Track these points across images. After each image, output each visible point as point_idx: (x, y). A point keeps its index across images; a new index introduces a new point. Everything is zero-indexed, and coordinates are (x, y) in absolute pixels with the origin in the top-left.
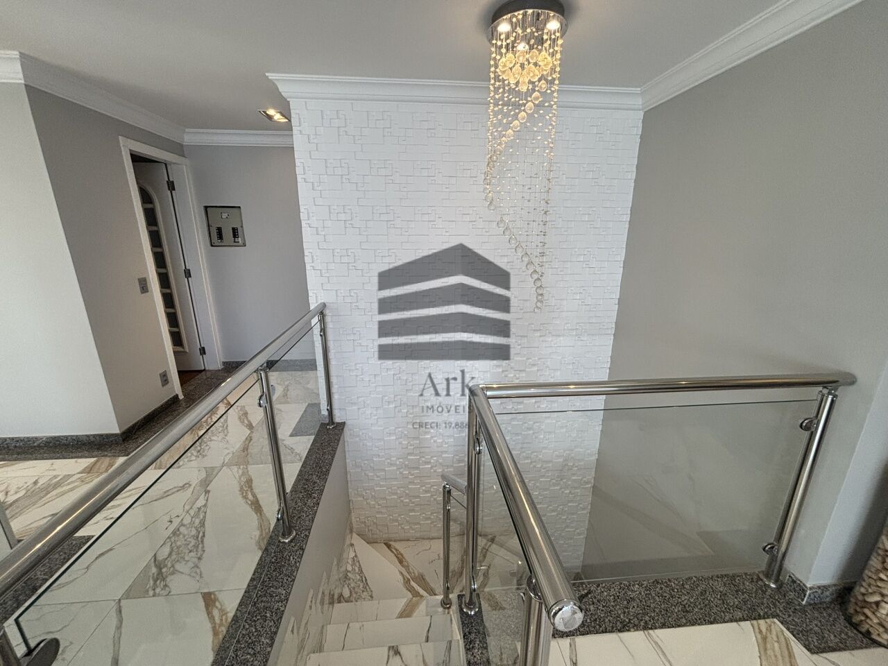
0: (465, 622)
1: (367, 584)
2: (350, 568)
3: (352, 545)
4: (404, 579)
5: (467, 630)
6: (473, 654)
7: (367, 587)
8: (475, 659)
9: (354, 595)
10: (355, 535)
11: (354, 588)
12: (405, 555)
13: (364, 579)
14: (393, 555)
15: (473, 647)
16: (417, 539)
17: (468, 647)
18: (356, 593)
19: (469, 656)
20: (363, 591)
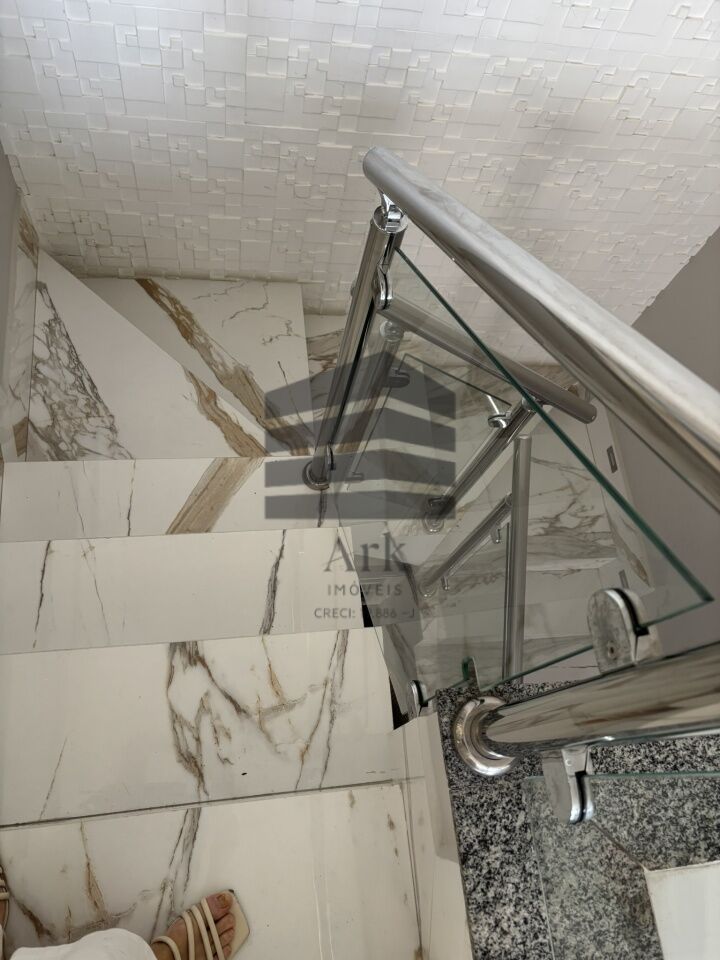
0: (469, 801)
1: (98, 397)
2: (42, 351)
3: (41, 287)
4: (200, 392)
5: (476, 832)
6: (497, 923)
7: (99, 405)
8: (507, 940)
9: (65, 424)
10: (45, 260)
11: (61, 406)
12: (197, 317)
13: (87, 384)
14: (164, 313)
15: (497, 898)
16: (229, 278)
17: (478, 896)
18: (68, 418)
19: (485, 932)
20: (88, 416)
